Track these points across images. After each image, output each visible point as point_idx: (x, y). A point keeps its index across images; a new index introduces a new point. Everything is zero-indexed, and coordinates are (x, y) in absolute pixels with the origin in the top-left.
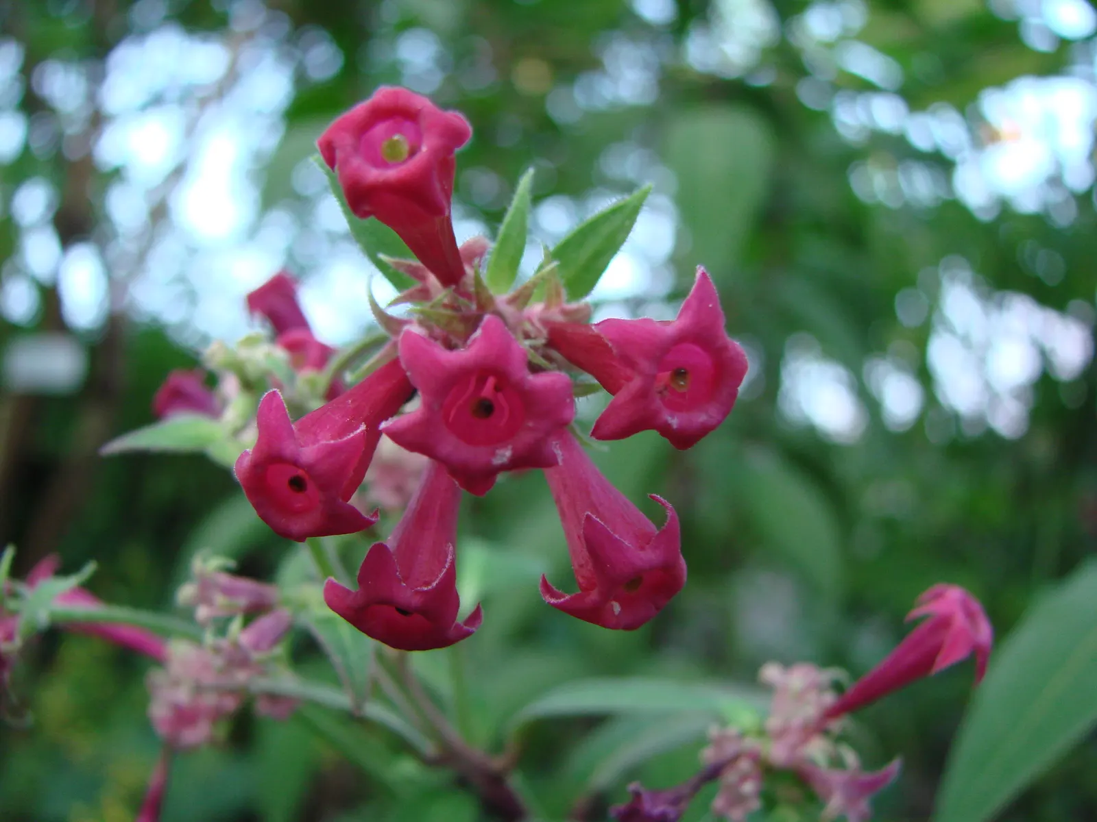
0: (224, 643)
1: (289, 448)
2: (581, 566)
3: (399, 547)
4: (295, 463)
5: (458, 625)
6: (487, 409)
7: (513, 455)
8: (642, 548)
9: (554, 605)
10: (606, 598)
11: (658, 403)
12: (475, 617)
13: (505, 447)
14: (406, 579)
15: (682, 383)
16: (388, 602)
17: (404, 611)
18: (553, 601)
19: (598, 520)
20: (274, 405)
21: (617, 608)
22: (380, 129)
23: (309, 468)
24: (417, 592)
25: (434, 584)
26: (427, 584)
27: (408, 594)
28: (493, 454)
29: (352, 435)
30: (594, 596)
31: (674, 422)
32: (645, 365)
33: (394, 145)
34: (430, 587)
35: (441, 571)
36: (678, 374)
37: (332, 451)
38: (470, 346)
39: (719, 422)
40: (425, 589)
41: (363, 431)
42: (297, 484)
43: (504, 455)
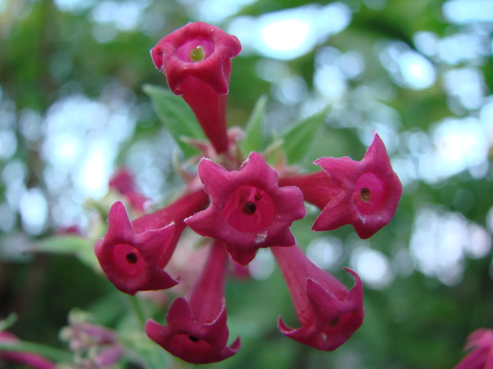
0: (86, 362)
1: (127, 234)
2: (303, 312)
3: (192, 300)
4: (131, 243)
5: (227, 349)
6: (251, 209)
7: (267, 237)
8: (342, 300)
9: (286, 335)
10: (319, 330)
11: (355, 207)
12: (237, 344)
13: (263, 232)
14: (197, 319)
15: (367, 197)
16: (185, 333)
17: (194, 338)
18: (286, 332)
19: (316, 281)
20: (119, 209)
21: (324, 337)
22: (188, 45)
23: (139, 246)
24: (204, 326)
25: (214, 321)
26: (210, 322)
27: (198, 328)
28: (256, 237)
29: (166, 227)
30: (312, 329)
31: (364, 219)
32: (347, 183)
33: (198, 51)
34: (212, 323)
35: (218, 314)
36: (365, 191)
37: (154, 236)
38: (242, 168)
39: (389, 221)
40: (209, 324)
41: (172, 225)
42: (132, 258)
43: (263, 237)
